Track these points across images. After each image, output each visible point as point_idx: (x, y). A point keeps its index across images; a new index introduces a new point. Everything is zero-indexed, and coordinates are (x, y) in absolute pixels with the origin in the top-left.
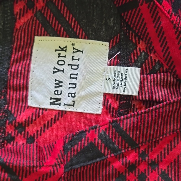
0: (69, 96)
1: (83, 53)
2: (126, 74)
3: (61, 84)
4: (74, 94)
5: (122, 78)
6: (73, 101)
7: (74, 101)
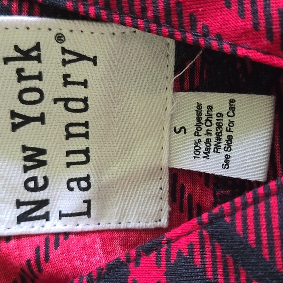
0: (71, 189)
1: (95, 64)
2: (231, 114)
3: (41, 158)
4: (87, 179)
5: (219, 126)
6: (85, 201)
7: (88, 202)
